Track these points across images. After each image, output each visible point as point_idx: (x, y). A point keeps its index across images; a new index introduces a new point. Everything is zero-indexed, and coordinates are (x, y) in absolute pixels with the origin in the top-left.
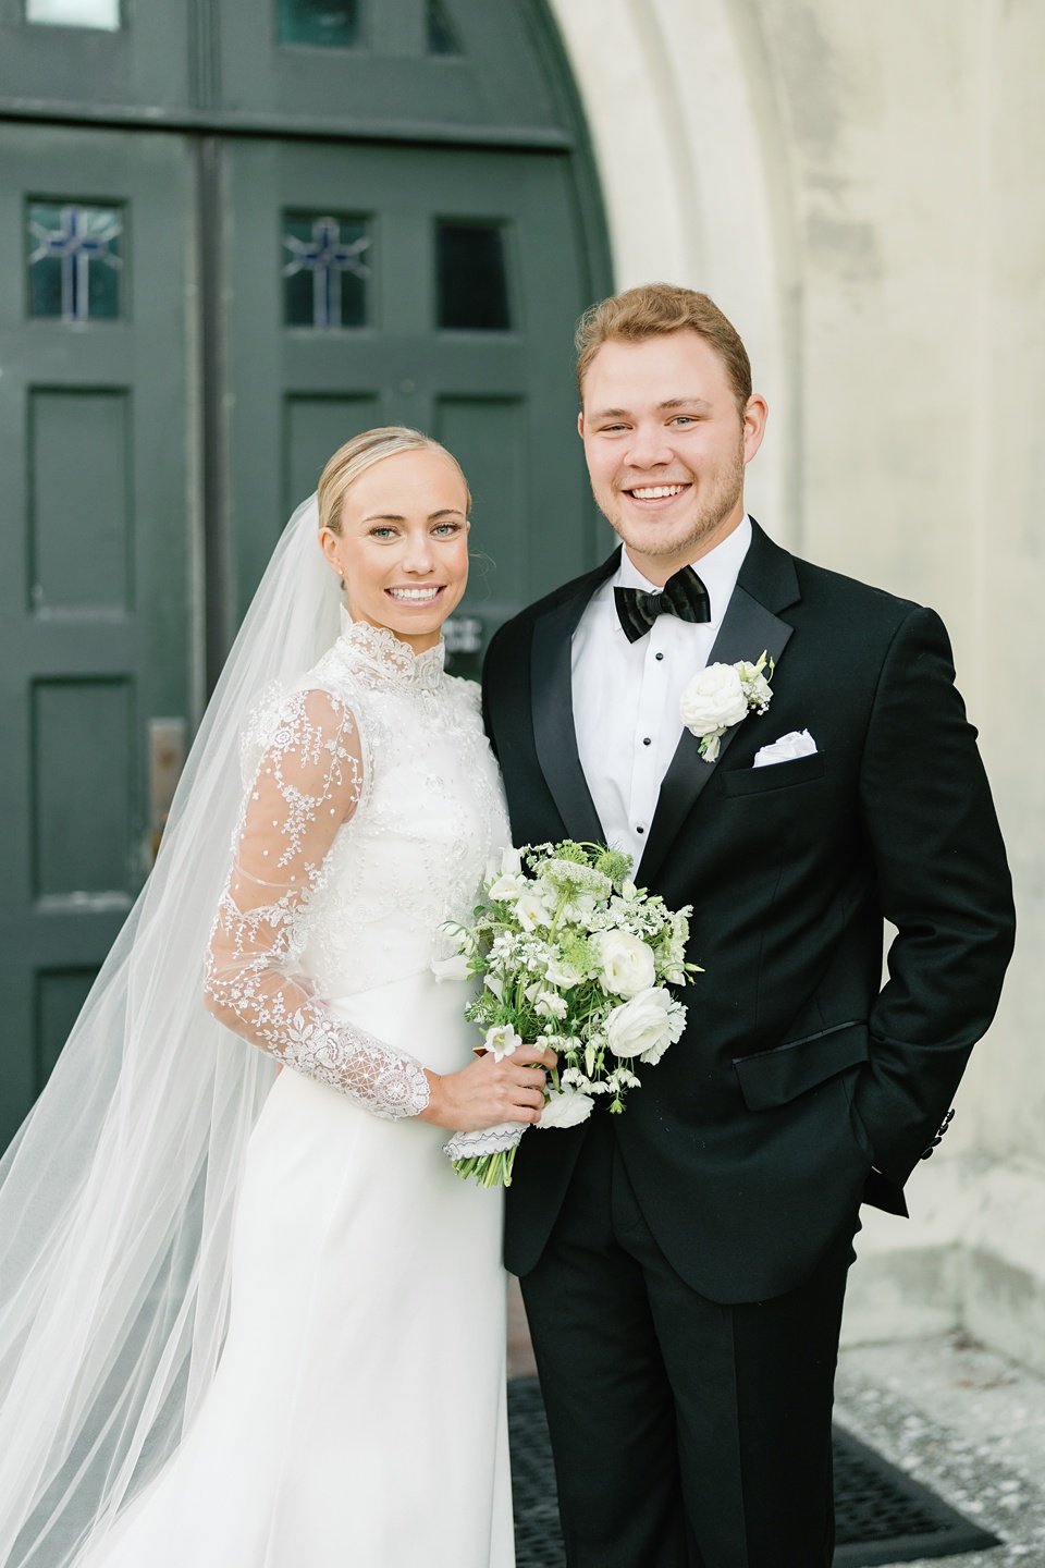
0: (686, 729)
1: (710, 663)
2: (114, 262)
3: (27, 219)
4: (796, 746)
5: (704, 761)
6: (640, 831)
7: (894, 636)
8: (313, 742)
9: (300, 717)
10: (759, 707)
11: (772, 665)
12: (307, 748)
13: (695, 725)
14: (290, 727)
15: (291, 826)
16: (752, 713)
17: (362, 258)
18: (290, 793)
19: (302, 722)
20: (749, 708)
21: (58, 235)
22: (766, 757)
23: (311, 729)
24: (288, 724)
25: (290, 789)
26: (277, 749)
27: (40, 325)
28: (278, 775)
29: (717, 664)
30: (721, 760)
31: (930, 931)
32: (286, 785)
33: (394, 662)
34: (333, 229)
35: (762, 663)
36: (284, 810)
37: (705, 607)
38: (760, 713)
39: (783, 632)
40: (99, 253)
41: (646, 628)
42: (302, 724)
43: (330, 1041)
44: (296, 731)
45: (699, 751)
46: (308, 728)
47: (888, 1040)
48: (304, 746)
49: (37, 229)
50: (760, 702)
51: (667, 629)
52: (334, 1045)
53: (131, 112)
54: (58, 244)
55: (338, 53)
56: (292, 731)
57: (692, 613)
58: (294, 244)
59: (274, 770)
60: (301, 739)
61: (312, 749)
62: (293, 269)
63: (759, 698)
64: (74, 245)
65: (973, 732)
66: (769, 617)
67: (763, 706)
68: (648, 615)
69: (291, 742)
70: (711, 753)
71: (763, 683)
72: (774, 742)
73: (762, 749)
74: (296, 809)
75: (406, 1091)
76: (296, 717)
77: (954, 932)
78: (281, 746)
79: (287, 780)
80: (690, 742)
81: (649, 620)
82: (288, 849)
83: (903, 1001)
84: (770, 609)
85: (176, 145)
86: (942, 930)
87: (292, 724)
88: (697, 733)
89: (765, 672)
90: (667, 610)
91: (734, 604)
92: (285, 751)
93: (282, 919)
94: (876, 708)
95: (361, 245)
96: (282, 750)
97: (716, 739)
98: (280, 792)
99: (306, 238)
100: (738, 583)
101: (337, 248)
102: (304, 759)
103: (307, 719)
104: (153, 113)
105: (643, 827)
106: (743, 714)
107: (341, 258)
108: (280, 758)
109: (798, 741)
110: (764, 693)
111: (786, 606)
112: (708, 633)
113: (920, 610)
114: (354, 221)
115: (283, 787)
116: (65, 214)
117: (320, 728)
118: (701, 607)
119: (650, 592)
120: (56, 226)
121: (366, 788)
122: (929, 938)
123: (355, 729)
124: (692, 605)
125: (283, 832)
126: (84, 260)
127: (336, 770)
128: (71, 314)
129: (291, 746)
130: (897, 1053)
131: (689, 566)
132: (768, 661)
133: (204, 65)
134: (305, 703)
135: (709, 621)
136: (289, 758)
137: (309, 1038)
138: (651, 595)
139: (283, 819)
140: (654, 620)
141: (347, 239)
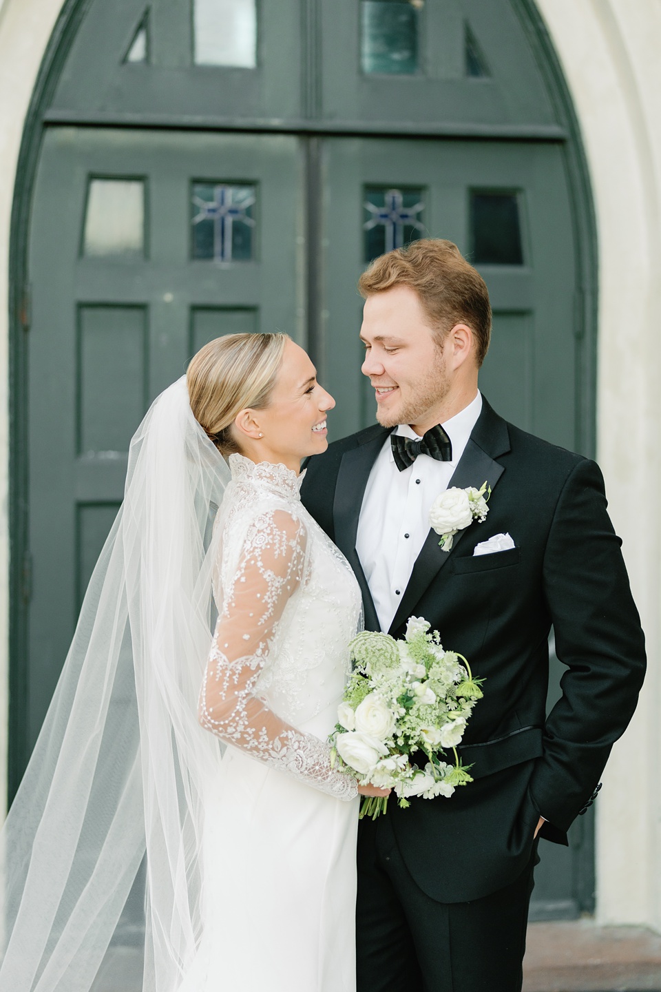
0: (432, 530)
1: (449, 487)
2: (249, 222)
3: (192, 194)
4: (501, 543)
5: (442, 551)
6: (398, 593)
7: (569, 476)
8: (281, 541)
9: (269, 525)
10: (479, 518)
11: (490, 491)
12: (277, 546)
13: (439, 528)
14: (264, 533)
15: (269, 598)
16: (475, 521)
17: (419, 217)
18: (268, 575)
19: (272, 528)
20: (473, 518)
21: (212, 205)
22: (481, 549)
23: (279, 533)
24: (262, 531)
25: (269, 572)
26: (257, 548)
27: (198, 265)
28: (260, 564)
29: (454, 488)
30: (453, 551)
31: (587, 669)
32: (266, 570)
33: (288, 485)
34: (399, 197)
35: (483, 490)
36: (264, 588)
37: (448, 451)
38: (480, 521)
39: (498, 470)
40: (238, 217)
41: (411, 462)
42: (272, 530)
43: (298, 756)
44: (268, 534)
45: (440, 544)
46: (276, 531)
47: (556, 739)
48: (275, 544)
49: (198, 201)
50: (480, 515)
51: (423, 463)
52: (300, 759)
53: (261, 122)
54: (213, 211)
55: (404, 78)
56: (265, 535)
57: (440, 455)
58: (371, 208)
59: (256, 561)
60: (273, 539)
61: (281, 546)
62: (370, 225)
63: (480, 512)
64: (223, 211)
65: (619, 541)
66: (490, 460)
67: (482, 518)
68: (412, 454)
69: (267, 542)
70: (447, 546)
71: (483, 502)
72: (488, 540)
73: (479, 544)
74: (273, 586)
75: (344, 787)
76: (267, 525)
77: (604, 671)
78: (260, 546)
79: (266, 567)
80: (433, 537)
81: (412, 457)
82: (266, 613)
83: (569, 714)
84: (490, 455)
85: (291, 143)
86: (594, 669)
87: (265, 530)
88: (439, 532)
89: (485, 495)
90: (424, 452)
91: (467, 451)
92: (263, 548)
93: (259, 665)
94: (555, 520)
95: (418, 208)
96: (261, 548)
97: (451, 537)
98: (262, 575)
99: (380, 204)
100: (470, 438)
101: (401, 210)
102: (276, 553)
103: (275, 526)
104: (276, 122)
105: (400, 590)
106: (469, 522)
107: (404, 216)
108: (260, 553)
109: (502, 540)
110: (483, 510)
111: (501, 454)
112: (449, 468)
113: (586, 461)
114: (412, 192)
115: (263, 571)
116: (217, 191)
117: (284, 532)
118: (446, 451)
119: (413, 439)
120: (211, 199)
121: (306, 573)
122: (586, 674)
123: (306, 533)
124: (440, 450)
125: (263, 601)
126: (229, 221)
127: (294, 561)
128: (220, 258)
129: (266, 544)
130: (563, 748)
131: (439, 425)
132: (487, 488)
133: (312, 90)
134: (273, 516)
135: (451, 460)
136: (267, 554)
137: (285, 756)
138: (414, 441)
139: (263, 593)
140: (415, 457)
141: (407, 204)
